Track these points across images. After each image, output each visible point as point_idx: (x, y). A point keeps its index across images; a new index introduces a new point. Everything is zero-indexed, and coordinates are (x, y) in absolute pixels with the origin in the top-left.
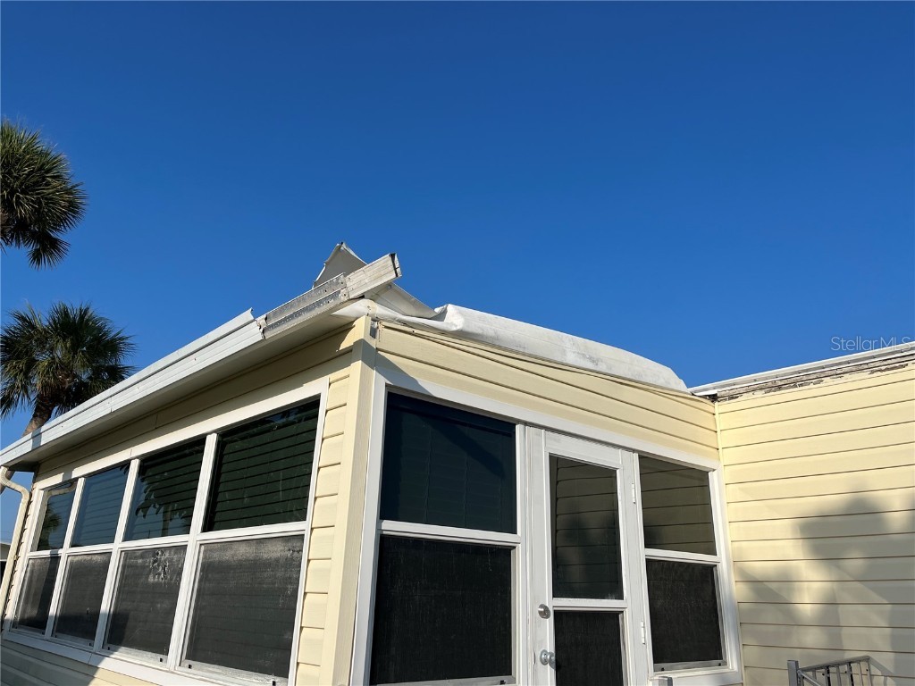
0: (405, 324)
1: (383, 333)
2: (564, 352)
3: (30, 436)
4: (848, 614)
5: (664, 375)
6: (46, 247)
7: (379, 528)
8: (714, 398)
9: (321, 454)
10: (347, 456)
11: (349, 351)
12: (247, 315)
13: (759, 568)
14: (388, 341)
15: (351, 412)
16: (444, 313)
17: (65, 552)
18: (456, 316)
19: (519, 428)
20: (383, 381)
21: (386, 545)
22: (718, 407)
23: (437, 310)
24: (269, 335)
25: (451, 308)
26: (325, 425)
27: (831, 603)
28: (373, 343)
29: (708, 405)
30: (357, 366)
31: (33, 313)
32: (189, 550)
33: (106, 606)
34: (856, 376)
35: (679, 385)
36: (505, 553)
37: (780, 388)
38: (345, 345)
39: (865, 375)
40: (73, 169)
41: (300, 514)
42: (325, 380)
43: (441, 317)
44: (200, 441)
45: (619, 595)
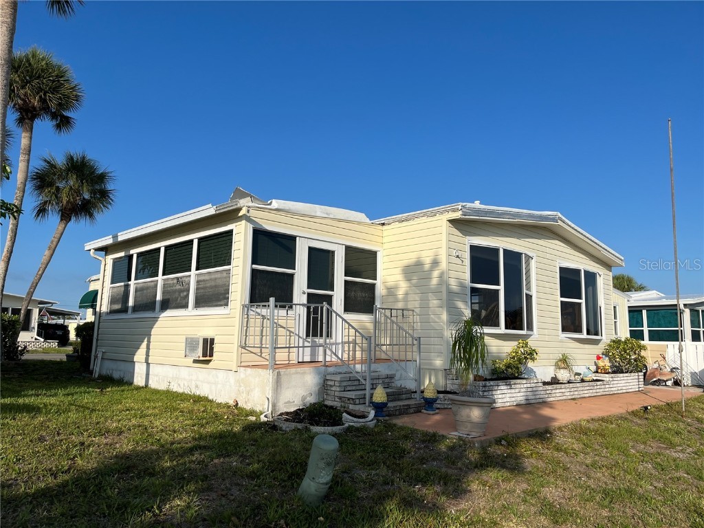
0: (258, 207)
1: (251, 211)
2: (316, 212)
3: (111, 236)
4: (411, 297)
5: (361, 217)
6: (64, 123)
7: (251, 267)
8: (383, 224)
9: (234, 247)
10: (242, 247)
11: (241, 216)
12: (210, 205)
13: (390, 284)
14: (253, 213)
15: (242, 235)
16: (271, 202)
17: (132, 283)
18: (276, 204)
19: (297, 238)
20: (252, 226)
21: (254, 272)
22: (385, 227)
23: (269, 202)
24: (217, 212)
25: (274, 201)
26: (235, 238)
27: (406, 294)
28: (248, 215)
29: (380, 227)
30: (244, 222)
31: (52, 158)
32: (192, 276)
33: (159, 297)
34: (423, 218)
35: (367, 220)
36: (292, 276)
37: (403, 221)
38: (240, 214)
39: (425, 218)
40: (75, 75)
41: (229, 264)
42: (234, 224)
43: (270, 204)
44: (191, 241)
45: (332, 290)
